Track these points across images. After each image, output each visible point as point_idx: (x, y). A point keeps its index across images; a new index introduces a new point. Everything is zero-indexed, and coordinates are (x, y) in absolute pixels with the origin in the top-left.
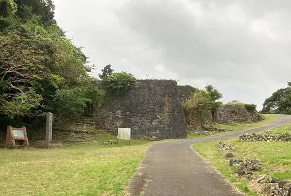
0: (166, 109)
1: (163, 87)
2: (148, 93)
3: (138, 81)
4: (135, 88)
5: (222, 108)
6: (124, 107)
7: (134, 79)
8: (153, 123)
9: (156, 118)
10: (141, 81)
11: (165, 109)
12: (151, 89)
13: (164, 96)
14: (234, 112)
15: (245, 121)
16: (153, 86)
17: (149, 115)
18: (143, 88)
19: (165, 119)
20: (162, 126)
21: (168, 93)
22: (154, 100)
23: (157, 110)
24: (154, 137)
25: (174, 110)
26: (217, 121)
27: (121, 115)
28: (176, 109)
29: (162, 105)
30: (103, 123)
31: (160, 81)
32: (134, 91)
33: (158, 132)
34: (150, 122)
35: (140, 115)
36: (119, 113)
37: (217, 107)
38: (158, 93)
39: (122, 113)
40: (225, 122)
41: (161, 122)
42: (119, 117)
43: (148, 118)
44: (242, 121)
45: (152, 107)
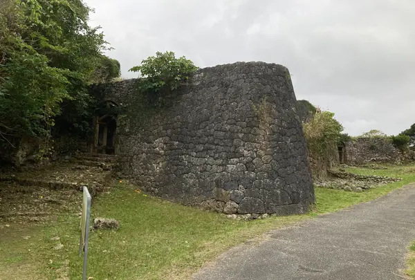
0: (264, 132)
1: (256, 80)
2: (220, 95)
3: (201, 70)
4: (192, 88)
5: (354, 143)
6: (169, 131)
7: (192, 67)
8: (230, 167)
9: (236, 154)
10: (206, 70)
11: (262, 133)
12: (227, 86)
13: (257, 99)
14: (372, 148)
15: (392, 162)
16: (233, 78)
17: (221, 148)
18: (211, 84)
19: (260, 157)
20: (253, 175)
21: (269, 94)
22: (233, 111)
23: (241, 135)
24: (231, 205)
25: (282, 134)
26: (346, 162)
27: (163, 149)
28: (288, 134)
29: (252, 123)
30: (130, 166)
31: (250, 65)
32: (190, 95)
33: (240, 191)
34: (222, 165)
35: (201, 148)
36: (159, 144)
37: (346, 141)
38: (245, 92)
39: (165, 143)
40: (358, 163)
41: (249, 166)
42: (159, 154)
43: (217, 156)
44: (387, 161)
45: (228, 127)
